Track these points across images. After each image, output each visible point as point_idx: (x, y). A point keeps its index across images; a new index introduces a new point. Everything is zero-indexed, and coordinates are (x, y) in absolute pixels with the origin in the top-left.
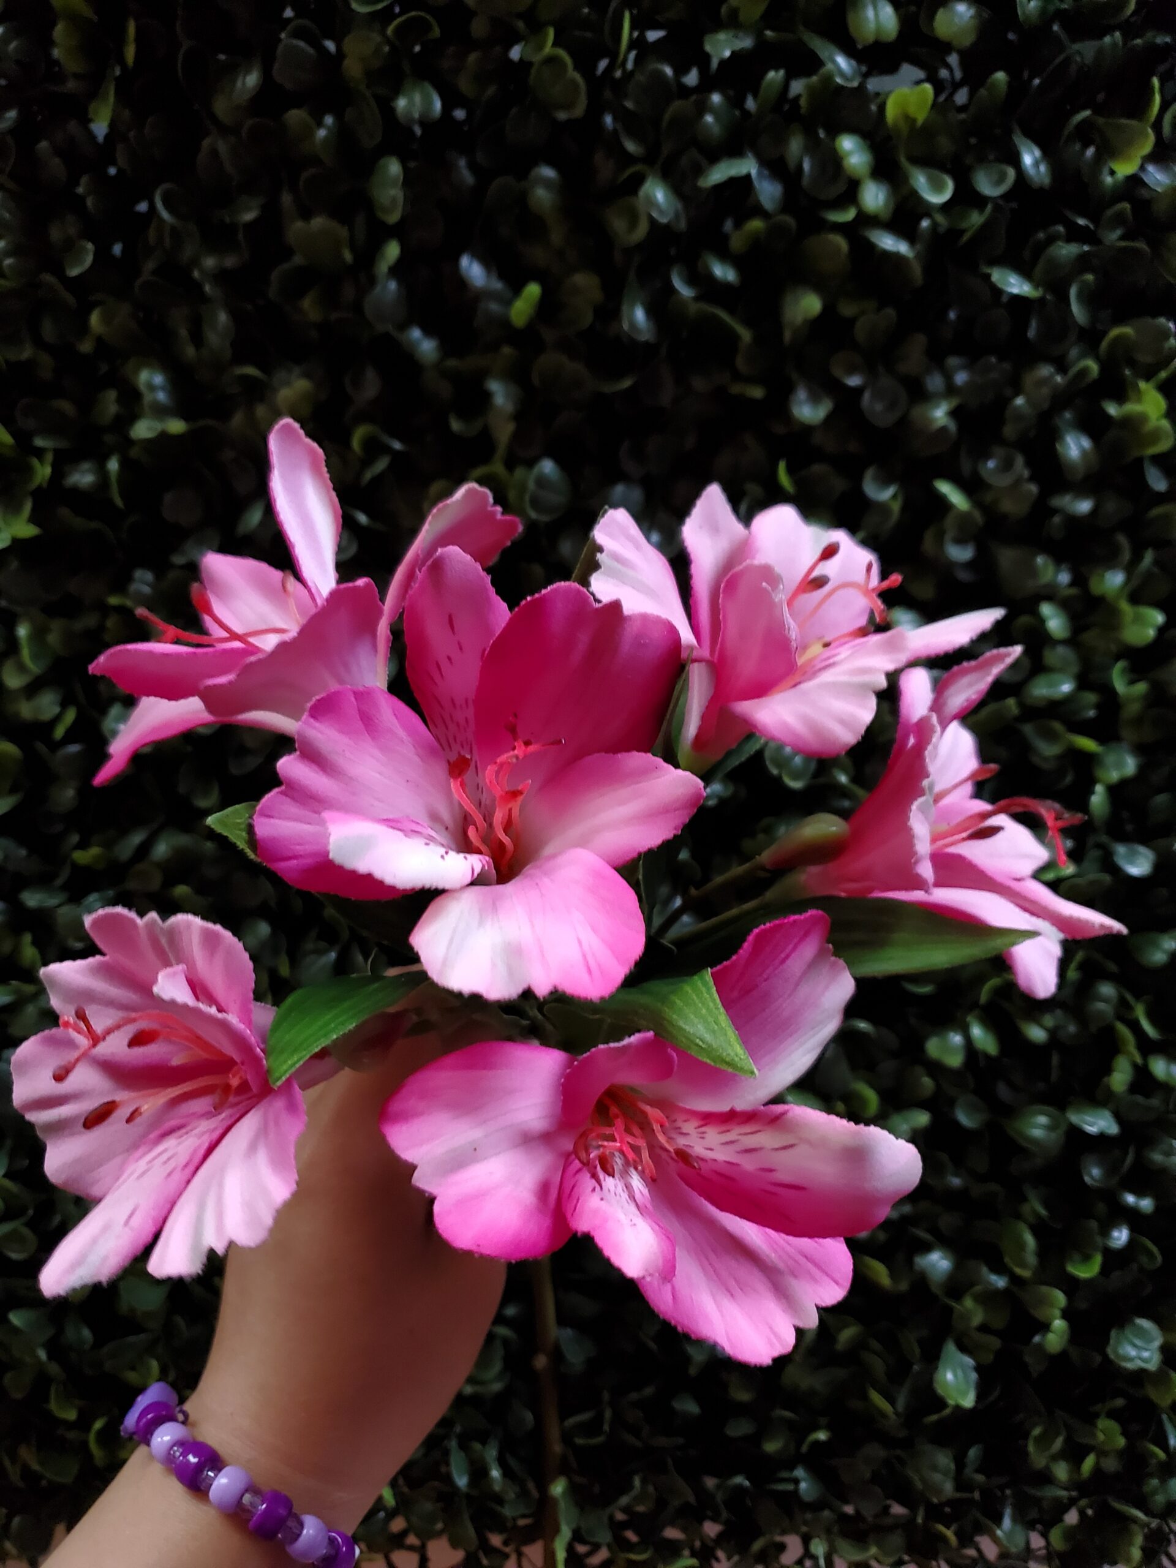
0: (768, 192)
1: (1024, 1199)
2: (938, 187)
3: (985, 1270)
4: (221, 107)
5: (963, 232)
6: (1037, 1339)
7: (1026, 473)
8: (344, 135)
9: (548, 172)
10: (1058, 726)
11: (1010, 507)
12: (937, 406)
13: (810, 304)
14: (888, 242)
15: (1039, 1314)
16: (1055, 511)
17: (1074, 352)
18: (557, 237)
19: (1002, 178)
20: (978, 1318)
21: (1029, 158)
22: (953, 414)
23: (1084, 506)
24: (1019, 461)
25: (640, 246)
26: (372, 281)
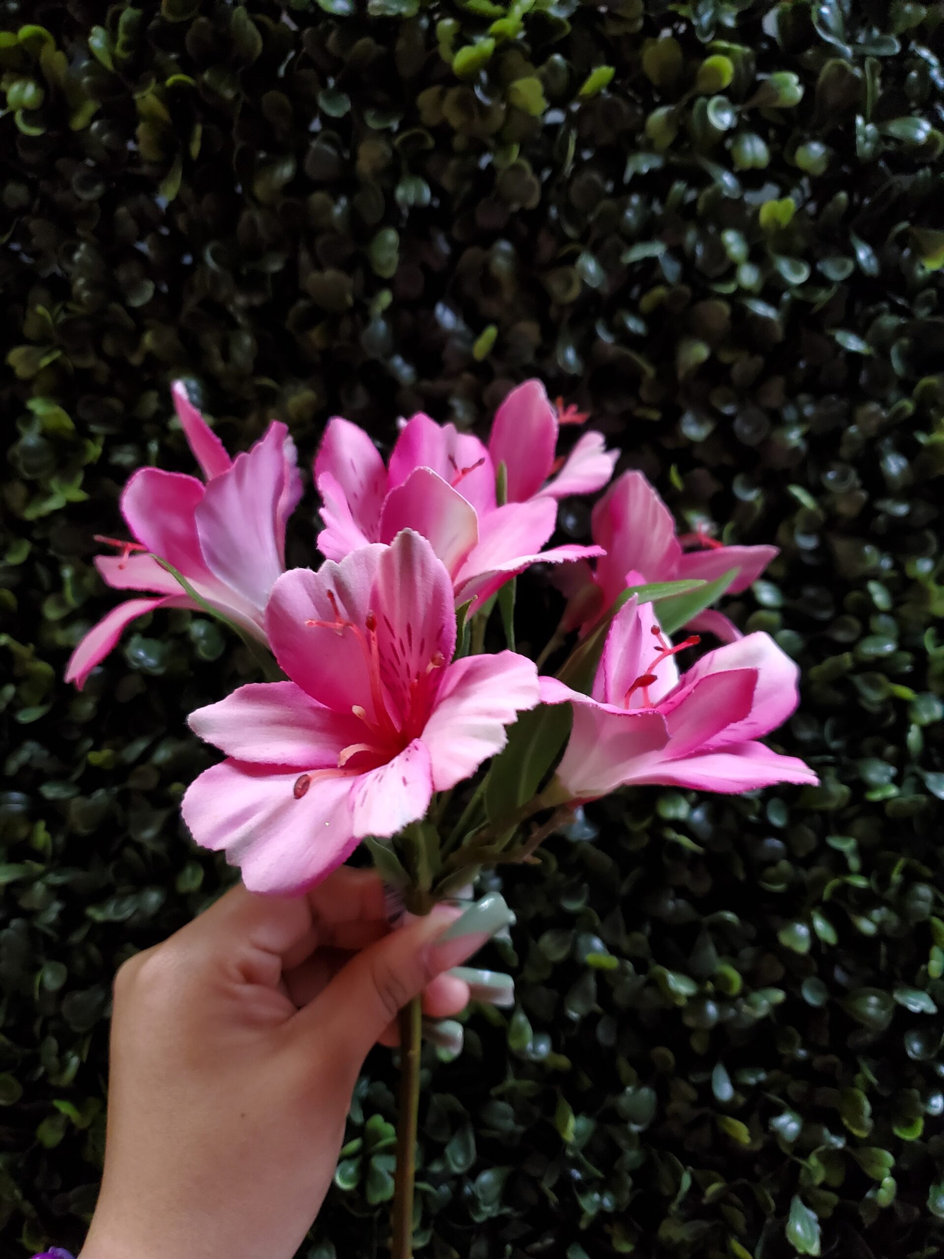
0: (671, 269)
1: (857, 1070)
2: (797, 271)
3: (826, 1132)
4: (260, 189)
5: (812, 305)
6: (869, 1194)
7: (858, 483)
8: (353, 213)
9: (505, 246)
10: (881, 678)
11: (846, 508)
12: (792, 430)
13: (700, 352)
14: (761, 309)
15: (871, 1172)
16: (879, 512)
17: (892, 395)
18: (508, 294)
19: (843, 268)
20: (820, 1177)
21: (863, 254)
22: (805, 437)
23: (902, 509)
24: (853, 475)
25: (573, 304)
26: (367, 320)
